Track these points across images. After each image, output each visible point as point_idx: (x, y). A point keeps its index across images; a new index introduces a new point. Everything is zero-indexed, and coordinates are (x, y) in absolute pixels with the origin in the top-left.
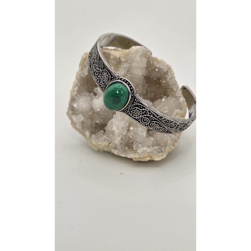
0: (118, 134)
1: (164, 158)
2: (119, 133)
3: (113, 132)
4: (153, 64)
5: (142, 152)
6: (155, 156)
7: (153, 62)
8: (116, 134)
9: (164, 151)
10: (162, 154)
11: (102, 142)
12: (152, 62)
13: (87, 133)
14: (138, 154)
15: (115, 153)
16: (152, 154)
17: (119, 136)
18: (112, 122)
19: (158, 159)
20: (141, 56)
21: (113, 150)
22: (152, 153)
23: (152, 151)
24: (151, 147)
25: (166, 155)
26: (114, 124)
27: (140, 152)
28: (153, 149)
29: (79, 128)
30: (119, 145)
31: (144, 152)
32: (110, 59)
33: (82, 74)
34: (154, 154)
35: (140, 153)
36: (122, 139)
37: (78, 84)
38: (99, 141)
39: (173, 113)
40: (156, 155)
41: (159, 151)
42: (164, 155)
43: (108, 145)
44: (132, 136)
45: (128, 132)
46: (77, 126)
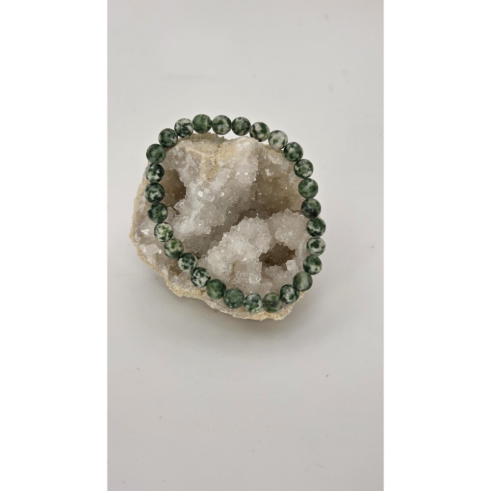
1: (288, 315)
4: (267, 160)
7: (267, 156)
10: (285, 309)
11: (190, 289)
12: (265, 157)
13: (165, 272)
15: (212, 306)
19: (280, 318)
20: (250, 157)
29: (151, 263)
32: (200, 164)
38: (185, 287)
42: (288, 309)
43: (200, 293)
44: (238, 285)
45: (232, 279)
46: (149, 260)
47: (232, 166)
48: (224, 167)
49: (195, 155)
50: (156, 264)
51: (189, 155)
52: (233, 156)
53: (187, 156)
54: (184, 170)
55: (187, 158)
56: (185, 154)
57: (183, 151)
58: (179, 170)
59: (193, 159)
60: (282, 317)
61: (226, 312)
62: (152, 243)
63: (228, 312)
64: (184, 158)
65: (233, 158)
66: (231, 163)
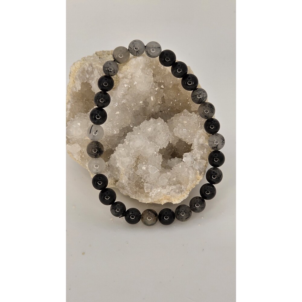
0: (124, 172)
1: (185, 199)
2: (125, 170)
3: (118, 170)
5: (156, 194)
6: (172, 198)
8: (122, 172)
9: (184, 190)
10: (181, 194)
14: (151, 198)
16: (169, 196)
17: (126, 175)
18: (115, 157)
19: (177, 202)
21: (122, 190)
22: (169, 194)
23: (169, 192)
24: (168, 187)
25: (188, 194)
26: (117, 160)
27: (152, 195)
28: (171, 189)
29: (77, 159)
30: (127, 185)
31: (158, 194)
33: (75, 89)
34: (171, 196)
35: (153, 197)
36: (129, 179)
37: (70, 100)
39: (195, 135)
40: (174, 196)
41: (177, 191)
42: (185, 194)
43: (114, 183)
44: (141, 175)
45: (136, 170)
46: (75, 157)
47: (129, 77)
48: (123, 78)
49: (99, 69)
50: (81, 159)
51: (96, 69)
52: (128, 69)
53: (95, 70)
54: (93, 82)
55: (94, 72)
56: (93, 68)
57: (92, 66)
58: (90, 81)
59: (98, 72)
60: (179, 201)
61: (134, 198)
62: (75, 143)
63: (136, 198)
64: (92, 72)
65: (128, 70)
66: (128, 74)
